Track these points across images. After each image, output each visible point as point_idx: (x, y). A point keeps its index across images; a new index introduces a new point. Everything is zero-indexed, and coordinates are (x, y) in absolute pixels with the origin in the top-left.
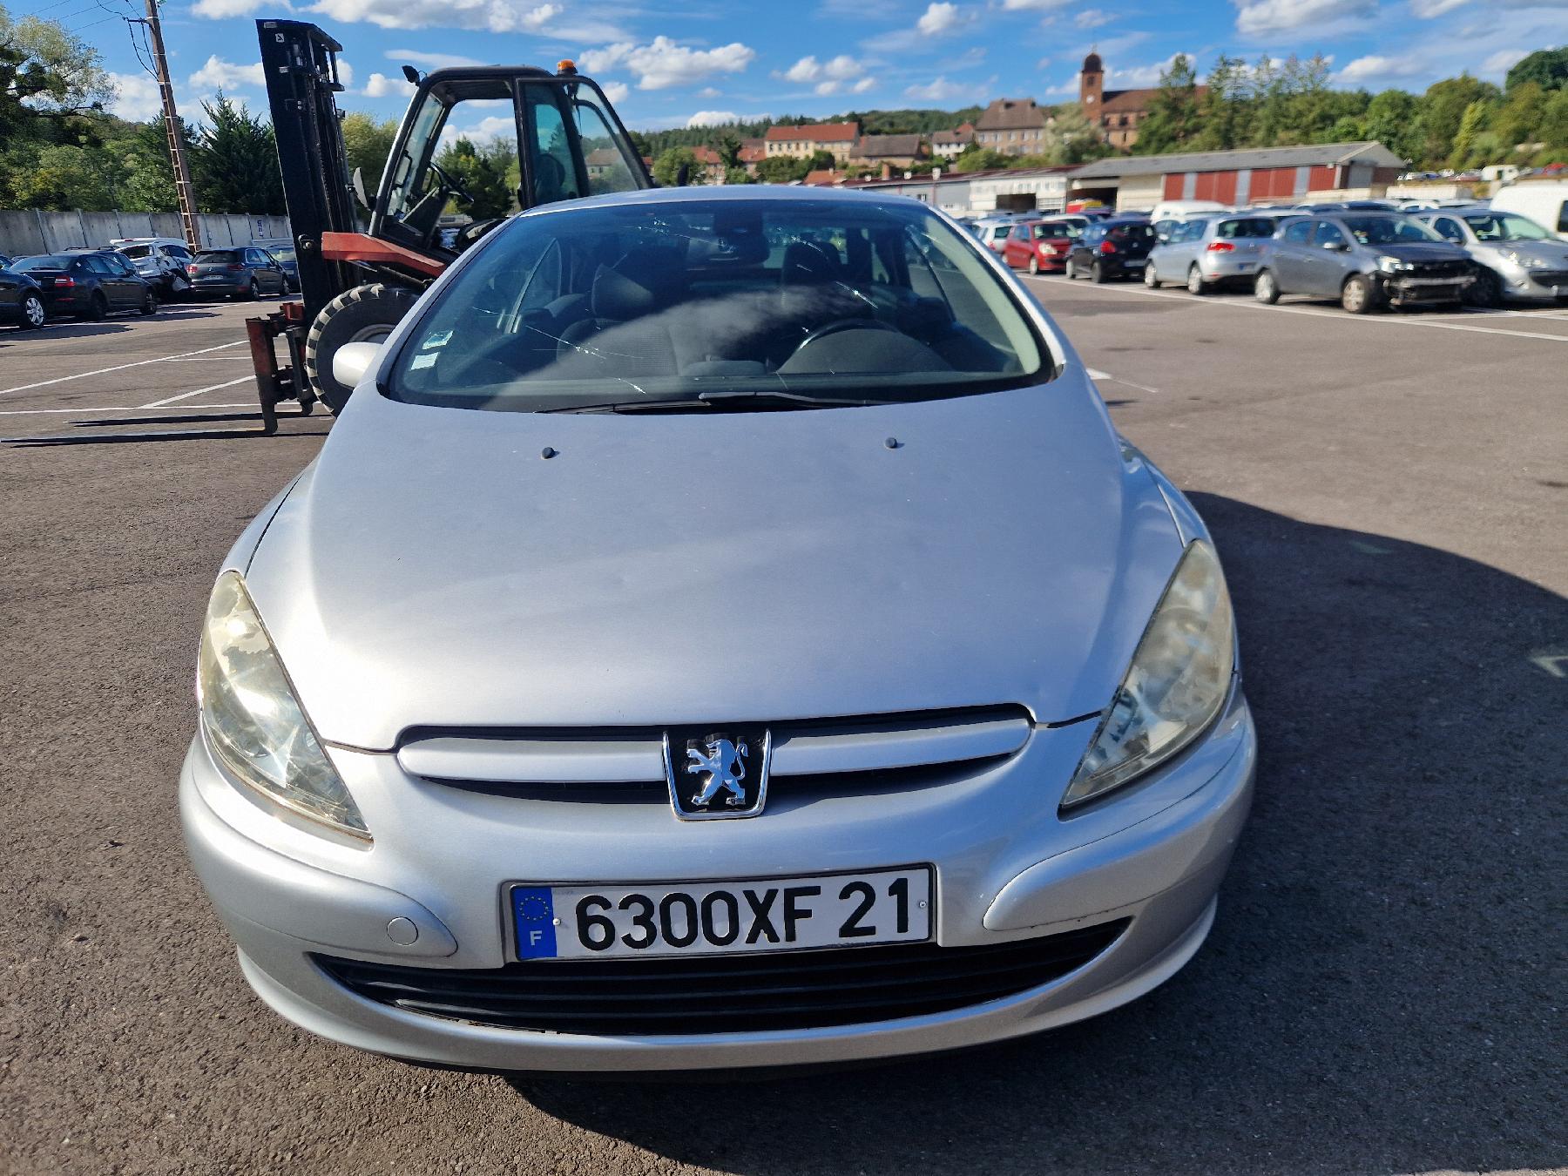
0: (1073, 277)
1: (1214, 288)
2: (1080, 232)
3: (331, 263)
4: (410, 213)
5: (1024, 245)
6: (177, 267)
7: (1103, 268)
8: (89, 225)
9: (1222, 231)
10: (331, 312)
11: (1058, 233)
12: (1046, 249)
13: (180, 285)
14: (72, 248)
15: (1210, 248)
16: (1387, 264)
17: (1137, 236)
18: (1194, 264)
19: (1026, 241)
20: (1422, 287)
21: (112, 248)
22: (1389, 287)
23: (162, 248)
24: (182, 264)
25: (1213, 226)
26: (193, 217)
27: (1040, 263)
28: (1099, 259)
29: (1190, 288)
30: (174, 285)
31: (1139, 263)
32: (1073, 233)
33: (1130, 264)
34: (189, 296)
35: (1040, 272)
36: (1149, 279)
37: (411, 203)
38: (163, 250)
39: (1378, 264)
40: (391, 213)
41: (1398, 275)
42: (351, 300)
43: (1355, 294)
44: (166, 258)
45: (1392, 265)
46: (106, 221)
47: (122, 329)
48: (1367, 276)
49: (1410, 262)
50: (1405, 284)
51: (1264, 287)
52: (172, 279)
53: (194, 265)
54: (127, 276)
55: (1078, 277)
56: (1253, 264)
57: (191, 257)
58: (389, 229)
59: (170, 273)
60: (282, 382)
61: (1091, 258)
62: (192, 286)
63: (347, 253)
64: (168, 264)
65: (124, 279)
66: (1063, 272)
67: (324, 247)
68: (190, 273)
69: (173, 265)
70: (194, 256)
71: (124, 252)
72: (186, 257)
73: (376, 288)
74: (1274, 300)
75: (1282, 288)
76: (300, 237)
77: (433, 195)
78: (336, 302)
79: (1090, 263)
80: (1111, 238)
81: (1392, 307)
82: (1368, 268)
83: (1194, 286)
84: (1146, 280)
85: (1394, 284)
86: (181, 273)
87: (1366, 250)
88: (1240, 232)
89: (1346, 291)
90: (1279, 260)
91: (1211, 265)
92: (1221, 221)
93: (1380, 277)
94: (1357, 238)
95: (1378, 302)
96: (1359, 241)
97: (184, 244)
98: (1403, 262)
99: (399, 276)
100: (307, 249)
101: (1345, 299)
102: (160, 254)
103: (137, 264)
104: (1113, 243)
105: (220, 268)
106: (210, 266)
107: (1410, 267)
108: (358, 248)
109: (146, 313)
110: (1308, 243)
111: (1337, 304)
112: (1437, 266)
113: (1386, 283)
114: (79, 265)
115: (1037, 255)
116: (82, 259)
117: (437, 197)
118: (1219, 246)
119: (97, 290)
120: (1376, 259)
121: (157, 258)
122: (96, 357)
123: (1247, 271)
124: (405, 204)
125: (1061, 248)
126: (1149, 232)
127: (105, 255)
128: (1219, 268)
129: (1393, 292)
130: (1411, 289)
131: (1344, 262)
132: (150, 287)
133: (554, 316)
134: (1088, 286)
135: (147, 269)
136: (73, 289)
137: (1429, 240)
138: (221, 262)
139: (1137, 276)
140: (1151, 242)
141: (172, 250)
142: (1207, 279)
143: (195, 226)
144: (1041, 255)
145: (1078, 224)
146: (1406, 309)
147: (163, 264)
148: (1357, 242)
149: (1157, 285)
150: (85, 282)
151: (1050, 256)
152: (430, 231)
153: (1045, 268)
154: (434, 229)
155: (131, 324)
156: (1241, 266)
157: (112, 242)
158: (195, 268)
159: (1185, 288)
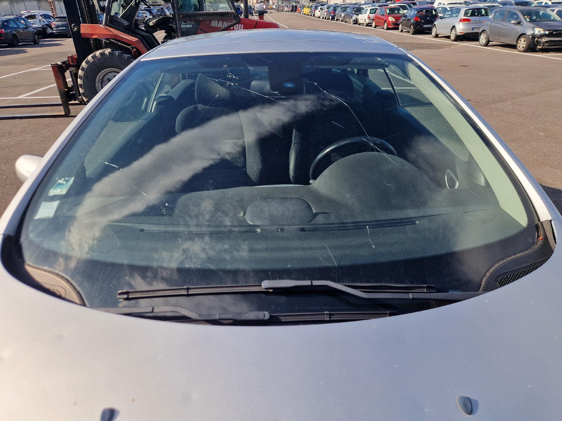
0: (402, 31)
1: (460, 38)
2: (405, 11)
3: (88, 40)
4: (124, 12)
5: (382, 17)
6: (47, 23)
7: (415, 28)
8: (12, 5)
9: (466, 14)
10: (87, 62)
11: (396, 12)
12: (391, 19)
13: (49, 31)
14: (6, 15)
15: (461, 21)
16: (538, 31)
17: (429, 14)
18: (454, 27)
19: (383, 15)
20: (551, 41)
21: (22, 15)
22: (537, 41)
23: (41, 16)
24: (50, 22)
25: (463, 11)
26: (53, 2)
27: (388, 24)
28: (413, 24)
29: (451, 38)
30: (47, 31)
31: (429, 26)
32: (402, 12)
33: (426, 26)
34: (52, 36)
35: (388, 29)
36: (434, 33)
37: (124, 7)
38: (42, 17)
39: (533, 30)
40: (113, 14)
41: (542, 36)
42: (96, 57)
43: (522, 44)
44: (43, 20)
45: (539, 31)
46: (19, 3)
47: (24, 52)
48: (529, 35)
49: (547, 30)
50: (544, 40)
51: (483, 39)
52: (45, 29)
53: (54, 23)
54: (26, 28)
55: (403, 31)
56: (479, 28)
57: (53, 19)
58: (112, 22)
59: (45, 26)
60: (71, 93)
61: (410, 24)
62: (54, 31)
63: (92, 35)
64: (44, 22)
65: (25, 30)
66: (398, 29)
67: (82, 31)
68: (53, 26)
69: (46, 23)
70: (54, 18)
71: (26, 17)
72: (51, 19)
73: (108, 51)
74: (487, 45)
75: (490, 40)
76: (72, 25)
77: (133, 5)
78: (90, 58)
79: (409, 25)
80: (418, 15)
81: (537, 49)
82: (529, 32)
83: (453, 37)
84: (433, 34)
85: (539, 40)
86: (49, 26)
87: (529, 24)
88: (473, 14)
89: (519, 42)
90: (491, 27)
91: (461, 28)
92: (466, 9)
93: (534, 36)
94: (525, 19)
95: (532, 48)
96: (526, 20)
97: (50, 14)
98: (545, 30)
99: (118, 45)
100: (76, 31)
101: (518, 45)
102: (41, 18)
103: (32, 22)
104: (420, 17)
105: (63, 24)
106: (60, 23)
107: (547, 32)
108: (98, 32)
109: (35, 44)
110: (504, 20)
111: (514, 47)
112: (558, 32)
113: (536, 39)
114: (6, 24)
115: (387, 21)
116: (7, 21)
117: (134, 6)
118: (465, 20)
119: (14, 34)
120: (533, 28)
121: (40, 20)
122: (9, 67)
123: (475, 31)
124: (121, 8)
125: (397, 19)
126: (434, 13)
127: (18, 19)
128: (464, 29)
129: (538, 43)
130: (547, 42)
131: (519, 29)
132: (35, 33)
133: (175, 99)
134: (407, 35)
135: (36, 24)
136: (4, 34)
137: (554, 20)
138: (65, 21)
139: (428, 32)
140: (436, 16)
141: (46, 16)
142: (458, 34)
143: (54, 5)
144: (389, 21)
145: (404, 8)
146: (543, 50)
147: (42, 22)
148: (525, 21)
149: (437, 36)
150: (9, 31)
151: (393, 22)
152: (132, 21)
153: (390, 27)
154: (134, 20)
155: (28, 49)
156: (473, 29)
157: (22, 12)
158: (55, 24)
159: (448, 37)
